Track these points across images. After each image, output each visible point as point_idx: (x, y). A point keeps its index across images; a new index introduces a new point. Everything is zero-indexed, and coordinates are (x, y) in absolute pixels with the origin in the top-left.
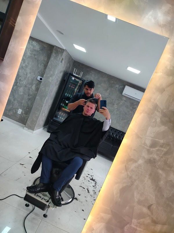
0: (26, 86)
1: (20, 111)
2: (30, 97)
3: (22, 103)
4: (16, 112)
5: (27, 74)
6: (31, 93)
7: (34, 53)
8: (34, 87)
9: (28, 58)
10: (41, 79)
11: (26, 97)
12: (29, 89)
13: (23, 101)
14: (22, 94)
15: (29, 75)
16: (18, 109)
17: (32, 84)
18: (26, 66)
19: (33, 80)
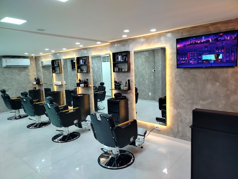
0: (148, 79)
1: (150, 94)
2: (153, 84)
3: (150, 89)
4: (149, 95)
5: (147, 72)
6: (152, 81)
7: (147, 58)
8: (153, 77)
9: (145, 62)
10: (155, 71)
11: (151, 84)
12: (151, 80)
13: (150, 87)
14: (148, 84)
15: (148, 72)
16: (149, 93)
17: (151, 76)
18: (145, 67)
19: (151, 73)
